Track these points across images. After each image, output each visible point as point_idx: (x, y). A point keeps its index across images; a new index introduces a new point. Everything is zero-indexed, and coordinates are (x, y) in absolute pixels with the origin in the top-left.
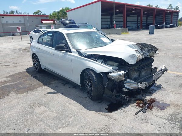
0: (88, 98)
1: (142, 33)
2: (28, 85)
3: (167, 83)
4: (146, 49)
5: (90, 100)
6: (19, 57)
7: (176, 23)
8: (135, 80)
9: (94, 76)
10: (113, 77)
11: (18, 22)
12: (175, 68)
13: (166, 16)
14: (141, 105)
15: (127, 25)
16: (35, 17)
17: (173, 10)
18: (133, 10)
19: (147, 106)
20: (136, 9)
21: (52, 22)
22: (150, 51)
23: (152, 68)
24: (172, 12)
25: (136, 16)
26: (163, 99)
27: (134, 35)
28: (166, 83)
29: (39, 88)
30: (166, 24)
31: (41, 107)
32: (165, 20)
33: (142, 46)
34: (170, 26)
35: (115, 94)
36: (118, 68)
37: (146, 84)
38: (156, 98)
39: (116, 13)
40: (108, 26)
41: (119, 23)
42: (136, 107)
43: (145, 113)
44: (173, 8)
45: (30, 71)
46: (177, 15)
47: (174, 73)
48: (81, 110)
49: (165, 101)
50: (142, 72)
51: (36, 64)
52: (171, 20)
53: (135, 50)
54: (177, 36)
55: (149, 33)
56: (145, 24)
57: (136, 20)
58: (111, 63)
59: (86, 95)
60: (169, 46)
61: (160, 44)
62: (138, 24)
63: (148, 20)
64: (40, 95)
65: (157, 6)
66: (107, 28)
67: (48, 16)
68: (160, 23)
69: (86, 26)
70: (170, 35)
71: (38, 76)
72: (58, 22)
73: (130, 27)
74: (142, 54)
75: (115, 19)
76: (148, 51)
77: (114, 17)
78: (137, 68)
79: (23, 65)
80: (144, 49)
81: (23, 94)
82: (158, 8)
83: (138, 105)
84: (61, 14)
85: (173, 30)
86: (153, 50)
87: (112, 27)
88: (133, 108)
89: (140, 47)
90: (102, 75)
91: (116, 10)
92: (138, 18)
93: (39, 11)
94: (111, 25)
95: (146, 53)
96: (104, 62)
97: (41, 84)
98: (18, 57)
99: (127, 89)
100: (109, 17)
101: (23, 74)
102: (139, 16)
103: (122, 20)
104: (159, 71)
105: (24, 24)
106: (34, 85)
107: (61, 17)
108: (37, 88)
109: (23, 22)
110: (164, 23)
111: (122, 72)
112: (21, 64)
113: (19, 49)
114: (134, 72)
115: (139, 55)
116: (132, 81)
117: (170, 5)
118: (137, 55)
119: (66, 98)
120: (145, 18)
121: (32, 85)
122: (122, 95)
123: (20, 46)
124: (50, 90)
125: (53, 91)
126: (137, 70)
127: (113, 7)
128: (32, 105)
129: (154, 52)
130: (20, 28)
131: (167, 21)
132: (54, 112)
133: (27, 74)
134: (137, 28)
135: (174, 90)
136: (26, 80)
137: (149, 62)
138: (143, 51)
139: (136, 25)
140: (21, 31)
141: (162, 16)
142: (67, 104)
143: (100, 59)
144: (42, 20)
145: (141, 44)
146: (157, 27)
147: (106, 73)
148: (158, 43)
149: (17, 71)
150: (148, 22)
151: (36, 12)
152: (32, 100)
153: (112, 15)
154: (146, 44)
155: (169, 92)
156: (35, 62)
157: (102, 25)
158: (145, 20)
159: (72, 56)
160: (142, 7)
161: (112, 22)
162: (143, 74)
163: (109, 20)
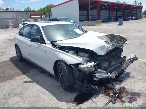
0: (61, 88)
1: (113, 24)
2: (9, 73)
3: (136, 70)
4: (116, 40)
5: (63, 90)
6: (8, 47)
7: (140, 16)
8: (105, 69)
9: (65, 67)
10: (83, 68)
11: (11, 17)
12: (142, 56)
13: (132, 11)
14: (111, 94)
15: (101, 18)
16: (25, 12)
17: (137, 5)
18: (105, 6)
19: (116, 96)
20: (108, 5)
21: (39, 16)
22: (120, 42)
23: (122, 58)
24: (136, 7)
25: (108, 10)
26: (132, 87)
27: (107, 26)
28: (134, 70)
29: (18, 77)
30: (132, 17)
31: (15, 98)
32: (132, 14)
33: (112, 38)
34: (136, 18)
35: (85, 84)
36: (88, 58)
37: (116, 73)
38: (126, 87)
39: (91, 9)
40: (85, 19)
41: (94, 16)
42: (105, 97)
43: (115, 104)
44: (138, 3)
45: (14, 60)
46: (141, 9)
47: (141, 61)
48: (52, 101)
49: (134, 89)
50: (112, 61)
51: (18, 53)
52: (136, 14)
53: (105, 42)
54: (142, 27)
55: (119, 24)
56: (115, 17)
57: (108, 14)
58: (81, 54)
59: (59, 84)
60: (136, 35)
61: (128, 34)
62: (109, 17)
63: (118, 14)
64: (17, 85)
65: (124, 2)
66: (84, 21)
67: (36, 12)
68: (127, 16)
69: (65, 20)
70: (136, 26)
71: (20, 64)
72: (44, 16)
73: (103, 20)
74: (111, 44)
75: (90, 13)
76: (118, 42)
77: (90, 12)
78: (107, 58)
79: (9, 54)
80: (113, 40)
81: (2, 83)
82: (125, 3)
83: (108, 95)
84: (46, 10)
85: (137, 21)
86: (122, 41)
87: (88, 20)
88: (103, 98)
89: (110, 38)
90: (73, 67)
91: (91, 5)
92: (109, 12)
93: (29, 8)
94: (87, 18)
95: (115, 44)
96: (75, 53)
97: (21, 73)
98: (6, 47)
99: (98, 79)
100: (86, 12)
101: (7, 63)
102: (110, 10)
103: (97, 14)
104: (128, 60)
105: (16, 19)
106: (14, 74)
107: (46, 12)
108: (16, 76)
109: (15, 17)
110: (131, 16)
111: (92, 64)
112: (7, 53)
113: (10, 40)
114: (105, 62)
115: (108, 46)
116: (103, 71)
117: (135, 2)
118: (107, 46)
119: (40, 88)
120: (115, 12)
121: (13, 73)
122: (93, 86)
123: (11, 37)
124: (27, 79)
125: (29, 80)
126: (107, 60)
127: (89, 3)
128: (7, 95)
129: (123, 42)
130: (12, 22)
131: (132, 15)
132: (26, 103)
133: (11, 62)
134: (109, 20)
135: (142, 77)
136: (8, 69)
137: (118, 52)
138: (112, 42)
139: (108, 18)
140: (12, 24)
141: (129, 10)
142: (41, 94)
143: (72, 50)
144: (31, 15)
145: (111, 35)
146: (125, 20)
147: (77, 65)
148: (126, 33)
149: (2, 60)
150: (118, 16)
151: (27, 9)
152: (8, 90)
153: (88, 10)
154: (116, 35)
155: (137, 80)
156: (18, 52)
157: (79, 18)
158: (115, 14)
159: (46, 47)
160: (112, 3)
161: (88, 16)
162: (113, 63)
163: (86, 14)
